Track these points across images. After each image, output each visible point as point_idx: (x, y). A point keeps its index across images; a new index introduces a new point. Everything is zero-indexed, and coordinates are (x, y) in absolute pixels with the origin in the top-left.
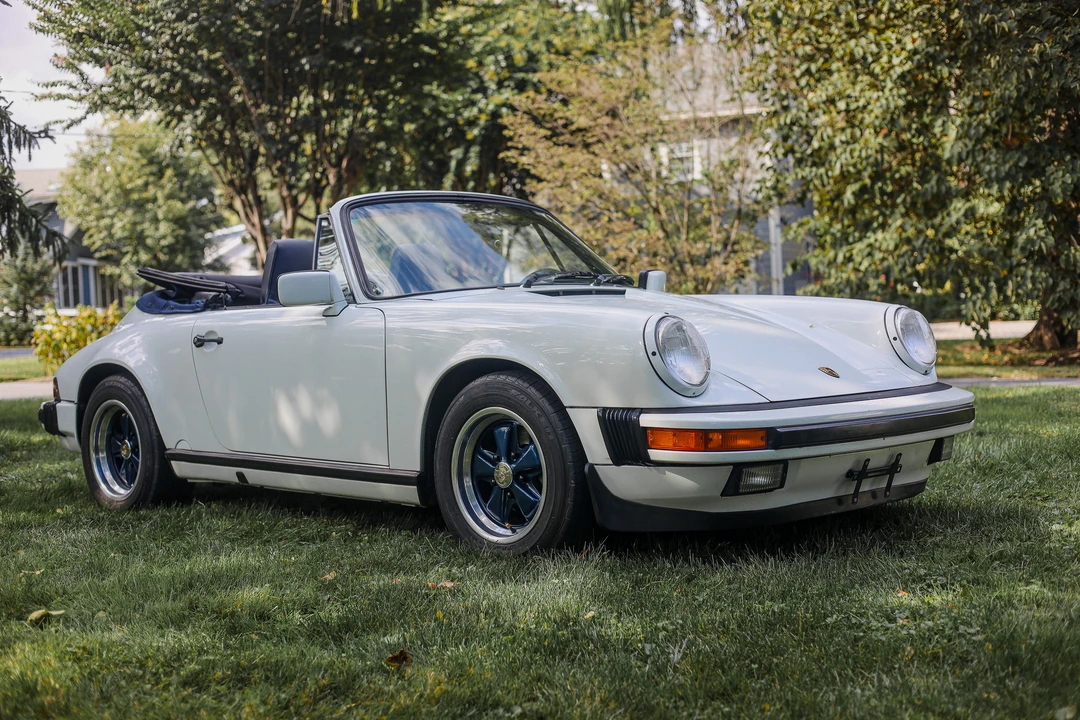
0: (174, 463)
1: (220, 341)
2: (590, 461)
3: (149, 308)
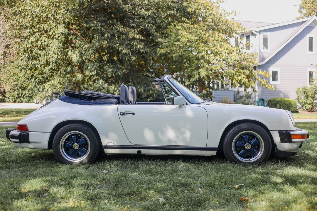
0: (105, 149)
1: (134, 114)
2: (275, 142)
3: (78, 103)
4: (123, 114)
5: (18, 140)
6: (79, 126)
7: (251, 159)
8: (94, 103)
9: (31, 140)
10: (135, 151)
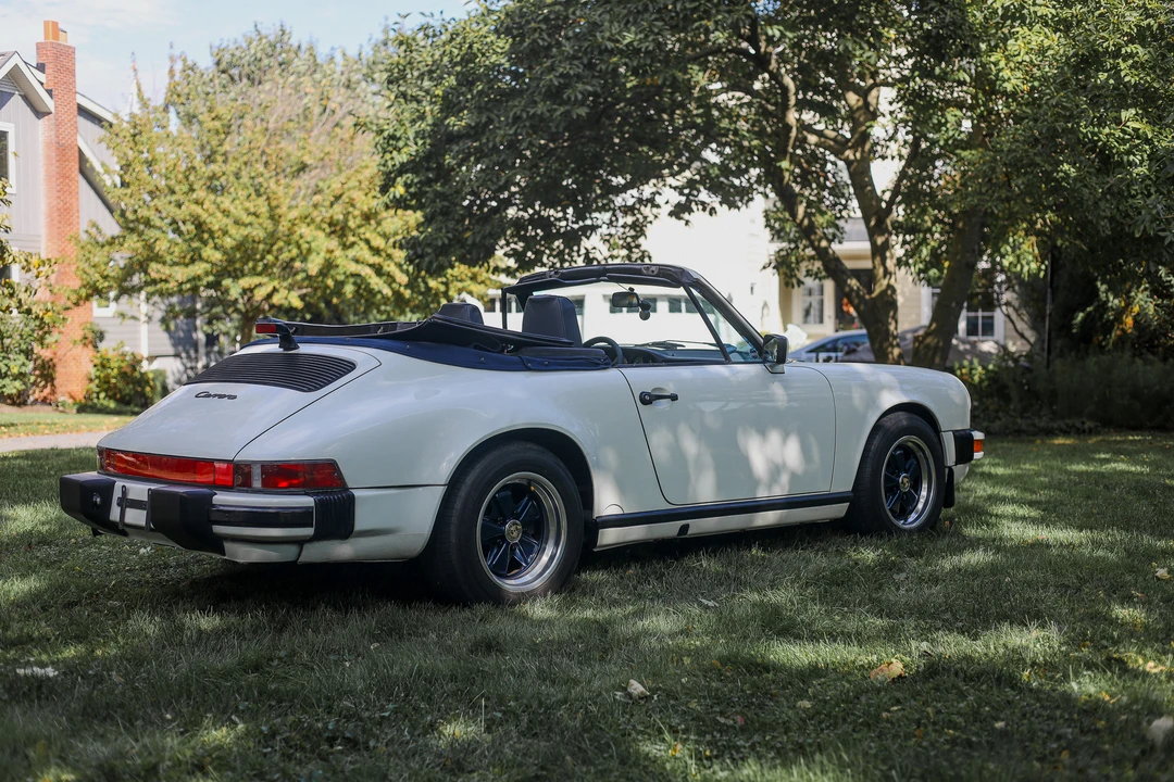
0: (600, 532)
3: (481, 363)
4: (647, 399)
5: (309, 531)
6: (531, 451)
7: (910, 520)
8: (542, 363)
9: (359, 525)
10: (670, 529)
